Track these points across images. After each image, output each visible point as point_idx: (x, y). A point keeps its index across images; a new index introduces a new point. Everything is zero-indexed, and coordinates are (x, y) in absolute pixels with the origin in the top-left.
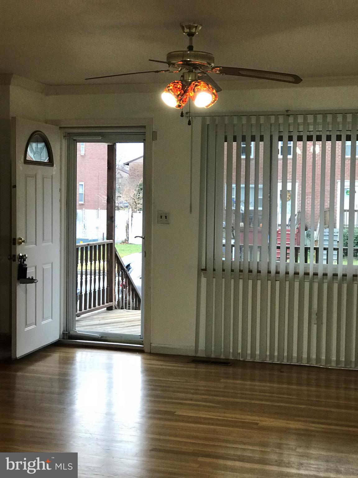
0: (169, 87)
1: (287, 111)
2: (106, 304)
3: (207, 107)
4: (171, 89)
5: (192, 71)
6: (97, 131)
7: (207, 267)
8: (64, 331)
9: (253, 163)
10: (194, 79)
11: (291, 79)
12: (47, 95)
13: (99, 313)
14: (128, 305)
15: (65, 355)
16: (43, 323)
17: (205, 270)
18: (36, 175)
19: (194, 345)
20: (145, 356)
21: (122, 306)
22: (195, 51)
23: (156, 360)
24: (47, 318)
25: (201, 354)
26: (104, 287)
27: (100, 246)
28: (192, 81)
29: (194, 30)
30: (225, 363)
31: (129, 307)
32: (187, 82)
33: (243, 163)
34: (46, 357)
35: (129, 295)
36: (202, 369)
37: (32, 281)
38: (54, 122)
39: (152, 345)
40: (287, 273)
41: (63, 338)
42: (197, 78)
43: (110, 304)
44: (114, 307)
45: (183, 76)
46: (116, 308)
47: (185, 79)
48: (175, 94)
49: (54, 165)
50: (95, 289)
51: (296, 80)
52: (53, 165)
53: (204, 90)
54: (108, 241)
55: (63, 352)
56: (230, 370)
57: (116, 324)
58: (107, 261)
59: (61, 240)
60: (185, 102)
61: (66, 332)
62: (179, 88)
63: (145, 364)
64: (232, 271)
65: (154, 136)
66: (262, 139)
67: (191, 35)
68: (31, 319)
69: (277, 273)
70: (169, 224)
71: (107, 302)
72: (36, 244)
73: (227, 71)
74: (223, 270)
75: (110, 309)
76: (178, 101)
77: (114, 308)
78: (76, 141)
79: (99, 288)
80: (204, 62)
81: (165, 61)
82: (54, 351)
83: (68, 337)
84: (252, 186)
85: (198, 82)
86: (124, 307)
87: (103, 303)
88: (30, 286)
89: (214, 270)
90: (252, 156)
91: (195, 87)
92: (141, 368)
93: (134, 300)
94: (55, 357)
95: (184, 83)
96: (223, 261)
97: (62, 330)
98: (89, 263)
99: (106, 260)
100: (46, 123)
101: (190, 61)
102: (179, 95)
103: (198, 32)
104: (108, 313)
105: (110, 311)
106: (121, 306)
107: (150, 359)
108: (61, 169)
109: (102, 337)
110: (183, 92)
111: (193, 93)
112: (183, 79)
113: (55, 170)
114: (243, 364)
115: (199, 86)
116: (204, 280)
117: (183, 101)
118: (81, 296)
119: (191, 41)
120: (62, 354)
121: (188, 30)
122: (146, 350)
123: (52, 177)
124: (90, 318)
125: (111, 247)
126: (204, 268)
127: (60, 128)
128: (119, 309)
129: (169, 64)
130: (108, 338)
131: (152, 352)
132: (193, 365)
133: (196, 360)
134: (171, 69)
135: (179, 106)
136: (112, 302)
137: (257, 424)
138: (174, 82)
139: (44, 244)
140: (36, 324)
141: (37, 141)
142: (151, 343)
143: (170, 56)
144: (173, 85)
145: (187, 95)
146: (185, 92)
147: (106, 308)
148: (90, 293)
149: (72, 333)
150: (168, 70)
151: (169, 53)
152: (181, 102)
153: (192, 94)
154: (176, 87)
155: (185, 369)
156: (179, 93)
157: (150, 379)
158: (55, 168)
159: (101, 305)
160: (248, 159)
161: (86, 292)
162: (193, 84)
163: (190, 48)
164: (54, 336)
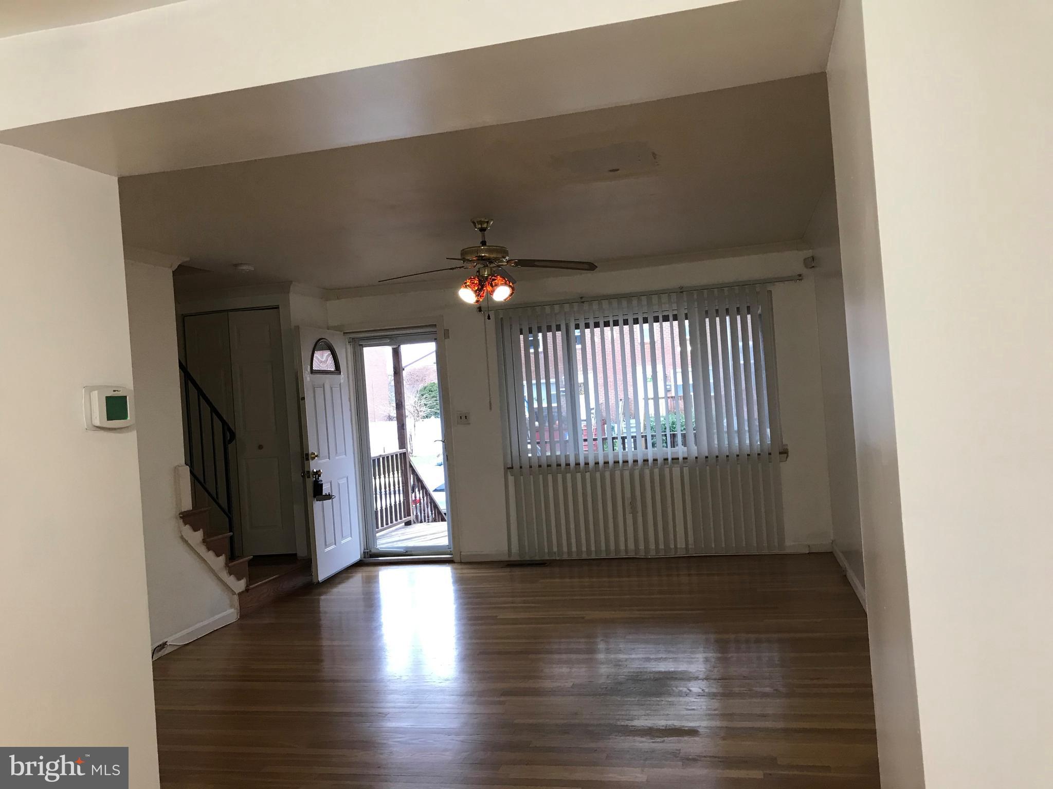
0: (466, 283)
1: (581, 298)
2: (404, 519)
3: (505, 300)
4: (468, 285)
5: (487, 266)
6: (383, 334)
7: (514, 465)
8: (365, 550)
9: (541, 356)
10: (489, 273)
11: (586, 266)
12: (327, 300)
13: (397, 530)
14: (427, 518)
15: (367, 575)
16: (343, 542)
17: (512, 468)
18: (324, 385)
19: (507, 548)
20: (456, 566)
21: (421, 520)
22: (488, 246)
23: (469, 569)
24: (346, 537)
25: (515, 558)
26: (400, 501)
27: (392, 457)
28: (489, 275)
29: (485, 225)
30: (542, 564)
31: (428, 520)
32: (483, 277)
33: (532, 356)
34: (348, 578)
35: (428, 508)
36: (517, 572)
37: (329, 497)
38: (338, 328)
39: (462, 553)
40: (597, 463)
41: (365, 558)
42: (493, 272)
43: (408, 519)
44: (412, 521)
45: (478, 272)
46: (415, 523)
47: (481, 274)
48: (472, 290)
49: (342, 373)
50: (391, 504)
51: (591, 267)
52: (340, 373)
53: (502, 284)
54: (401, 450)
55: (366, 572)
56: (547, 570)
57: (417, 538)
58: (402, 472)
59: (354, 453)
60: (483, 297)
61: (366, 551)
62: (476, 284)
63: (457, 574)
64: (540, 466)
65: (446, 334)
66: (558, 329)
67: (483, 230)
68: (330, 539)
69: (587, 464)
70: (469, 424)
71: (405, 517)
72: (329, 458)
73: (522, 263)
74: (531, 467)
75: (408, 523)
76: (476, 297)
77: (412, 523)
78: (362, 346)
79: (395, 502)
80: (499, 256)
81: (460, 257)
82: (356, 572)
83: (369, 556)
84: (543, 381)
85: (495, 277)
86: (423, 520)
87: (401, 519)
88: (327, 503)
89: (521, 467)
90: (541, 349)
91: (492, 281)
92: (452, 578)
93: (433, 512)
94: (358, 578)
95: (480, 278)
96: (529, 457)
97: (362, 549)
98: (382, 476)
99: (400, 472)
100: (328, 329)
101: (484, 256)
102: (476, 290)
103: (490, 227)
104: (407, 529)
105: (409, 526)
106: (418, 520)
107: (462, 569)
108: (348, 377)
109: (407, 552)
110: (480, 287)
111: (491, 287)
112: (479, 274)
113: (343, 377)
114: (560, 563)
115: (496, 280)
116: (511, 479)
117: (481, 297)
118: (376, 512)
119: (484, 236)
120: (364, 574)
121: (480, 226)
122: (457, 559)
123: (340, 385)
124: (388, 535)
125: (404, 456)
126: (510, 466)
127: (344, 333)
128: (418, 523)
129: (464, 260)
130: (413, 553)
131: (462, 561)
132: (508, 569)
133: (511, 564)
134: (466, 265)
135: (477, 301)
136: (410, 516)
137: (583, 618)
138: (471, 278)
139: (337, 458)
140: (335, 544)
141: (322, 349)
142: (461, 552)
143: (464, 253)
144: (470, 281)
145: (484, 290)
146: (483, 286)
147: (404, 524)
148: (386, 509)
149: (373, 551)
150: (463, 267)
151: (463, 250)
152: (479, 297)
153: (489, 288)
154: (473, 283)
155: (501, 574)
156: (476, 288)
157: (463, 588)
158: (343, 376)
159: (399, 521)
160: (536, 353)
161: (382, 507)
162: (490, 279)
163: (484, 243)
164: (356, 557)
